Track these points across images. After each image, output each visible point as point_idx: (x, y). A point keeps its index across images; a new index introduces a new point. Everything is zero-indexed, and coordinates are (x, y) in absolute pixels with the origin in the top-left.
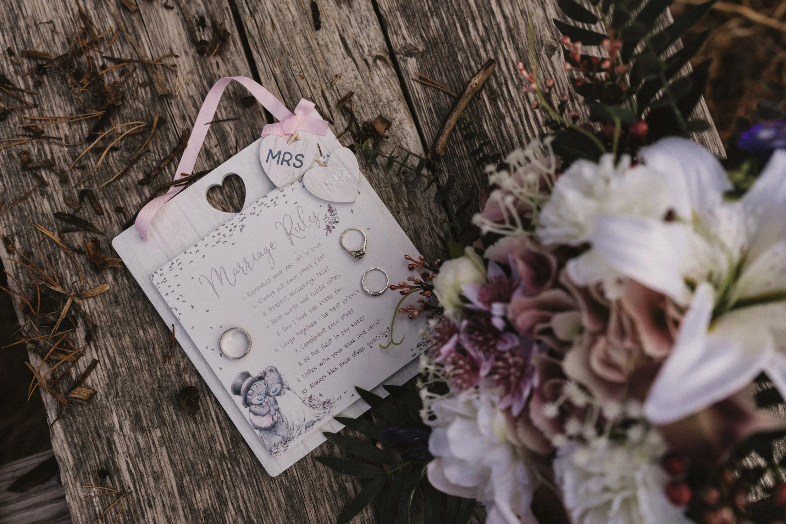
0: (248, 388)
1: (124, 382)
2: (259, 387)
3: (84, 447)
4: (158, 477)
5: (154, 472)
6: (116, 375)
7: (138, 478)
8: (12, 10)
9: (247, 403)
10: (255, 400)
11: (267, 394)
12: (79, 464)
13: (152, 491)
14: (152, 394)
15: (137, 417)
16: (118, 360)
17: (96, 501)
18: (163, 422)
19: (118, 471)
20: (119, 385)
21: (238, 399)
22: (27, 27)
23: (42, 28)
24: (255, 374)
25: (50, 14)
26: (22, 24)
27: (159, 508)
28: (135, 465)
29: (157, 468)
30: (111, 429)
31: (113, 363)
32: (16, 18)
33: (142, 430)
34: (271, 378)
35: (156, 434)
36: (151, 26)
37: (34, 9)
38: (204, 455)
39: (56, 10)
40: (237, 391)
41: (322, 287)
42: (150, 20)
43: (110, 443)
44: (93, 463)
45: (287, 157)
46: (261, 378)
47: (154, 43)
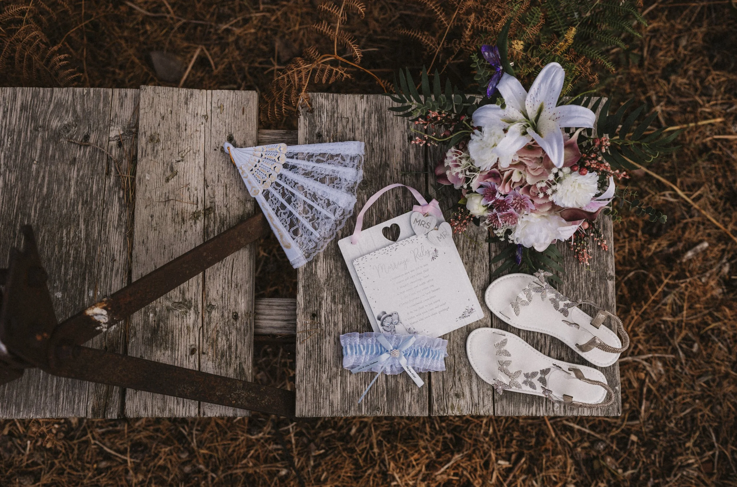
0: (384, 318)
1: (333, 281)
2: (389, 319)
3: (309, 302)
4: (335, 324)
5: (334, 322)
6: (331, 277)
7: (327, 322)
8: (333, 108)
9: (382, 325)
10: (386, 324)
11: (392, 323)
12: (306, 308)
13: (332, 329)
14: (343, 290)
15: (334, 297)
16: (333, 271)
17: (308, 325)
18: (344, 303)
19: (320, 316)
20: (331, 281)
21: (379, 323)
22: (338, 117)
23: (344, 120)
24: (388, 313)
25: (349, 115)
26: (336, 115)
27: (333, 337)
28: (328, 317)
29: (336, 320)
30: (322, 298)
31: (331, 272)
32: (334, 112)
33: (335, 303)
34: (395, 316)
35: (340, 306)
36: (390, 134)
37: (343, 111)
38: (357, 322)
39: (351, 114)
40: (379, 319)
41: (424, 283)
42: (389, 131)
43: (320, 304)
44: (311, 310)
45: (423, 223)
46: (390, 316)
47: (388, 141)
